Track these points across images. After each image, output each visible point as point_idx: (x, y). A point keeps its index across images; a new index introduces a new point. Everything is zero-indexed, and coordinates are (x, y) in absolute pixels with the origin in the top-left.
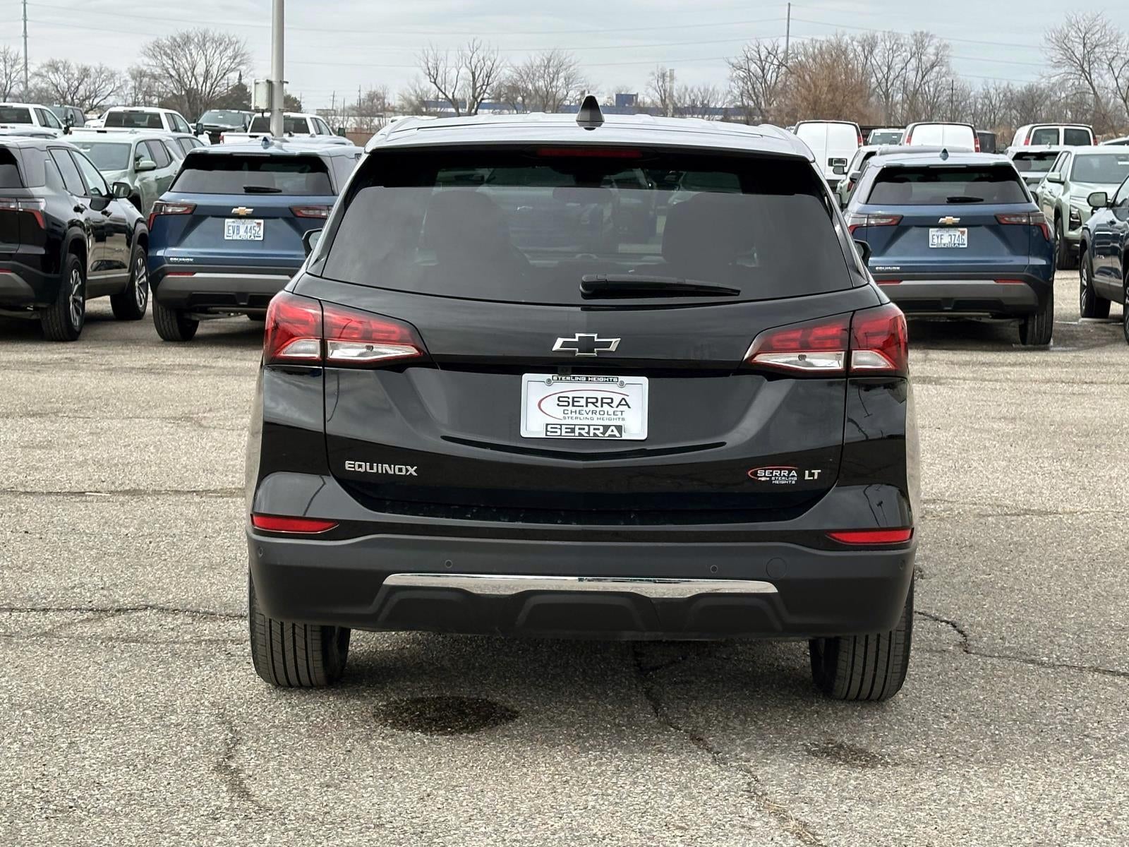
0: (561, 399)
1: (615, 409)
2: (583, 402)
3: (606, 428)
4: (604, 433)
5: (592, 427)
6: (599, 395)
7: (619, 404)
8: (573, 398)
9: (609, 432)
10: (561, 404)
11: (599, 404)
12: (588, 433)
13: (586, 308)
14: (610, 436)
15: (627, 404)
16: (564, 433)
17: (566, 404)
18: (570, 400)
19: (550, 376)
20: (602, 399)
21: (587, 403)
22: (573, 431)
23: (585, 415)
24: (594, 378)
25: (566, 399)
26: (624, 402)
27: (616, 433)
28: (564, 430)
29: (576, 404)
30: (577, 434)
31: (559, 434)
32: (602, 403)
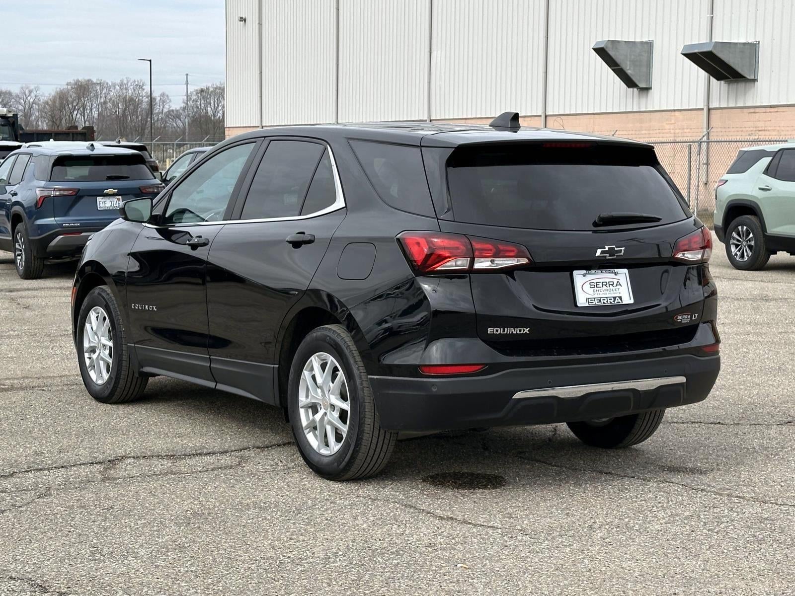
0: (591, 284)
1: (615, 288)
2: (601, 285)
3: (615, 298)
4: (614, 301)
5: (608, 299)
6: (607, 280)
7: (617, 285)
8: (596, 283)
9: (616, 301)
10: (592, 286)
11: (608, 285)
12: (607, 302)
13: (594, 232)
14: (617, 302)
15: (620, 285)
16: (596, 303)
17: (594, 286)
18: (595, 284)
19: (585, 271)
20: (609, 282)
21: (603, 285)
22: (600, 301)
23: (603, 292)
24: (604, 271)
25: (593, 284)
26: (619, 284)
27: (619, 301)
28: (596, 301)
29: (598, 286)
30: (602, 303)
31: (594, 303)
32: (609, 285)
